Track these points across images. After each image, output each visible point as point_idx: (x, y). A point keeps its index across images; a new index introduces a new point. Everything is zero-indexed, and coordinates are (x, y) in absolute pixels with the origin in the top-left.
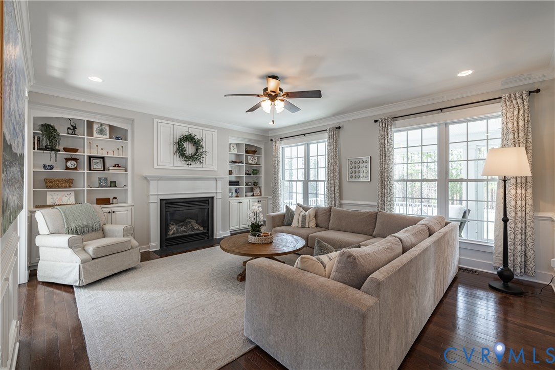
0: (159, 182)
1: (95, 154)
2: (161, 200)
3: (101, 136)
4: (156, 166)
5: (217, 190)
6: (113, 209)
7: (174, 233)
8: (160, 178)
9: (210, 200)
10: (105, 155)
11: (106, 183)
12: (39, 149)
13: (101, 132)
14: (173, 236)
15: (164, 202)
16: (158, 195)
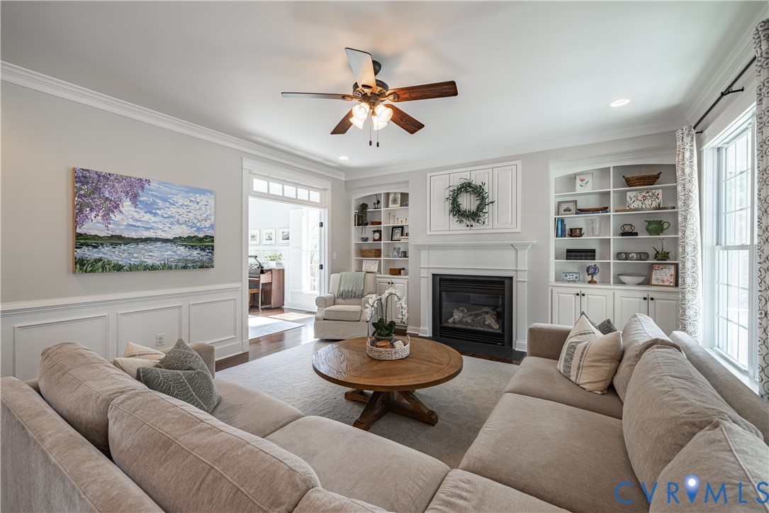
0: (430, 251)
1: (396, 225)
2: (433, 275)
3: (395, 206)
4: (429, 233)
5: (517, 267)
6: (394, 281)
7: (454, 323)
8: (430, 247)
9: (507, 282)
10: (404, 224)
11: (398, 253)
12: (358, 225)
13: (395, 201)
14: (451, 325)
15: (438, 278)
16: (429, 268)
